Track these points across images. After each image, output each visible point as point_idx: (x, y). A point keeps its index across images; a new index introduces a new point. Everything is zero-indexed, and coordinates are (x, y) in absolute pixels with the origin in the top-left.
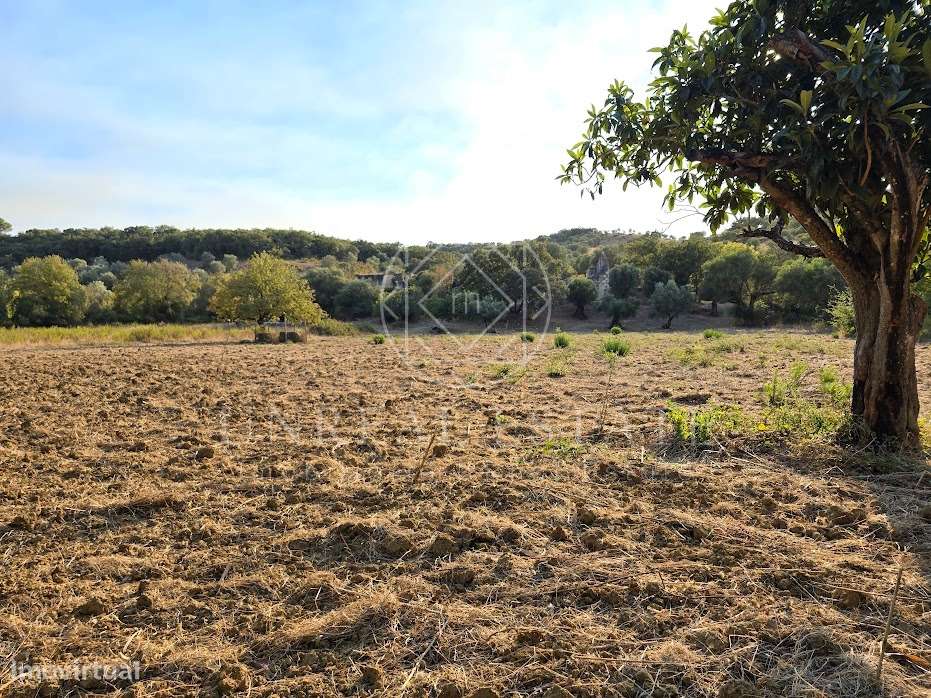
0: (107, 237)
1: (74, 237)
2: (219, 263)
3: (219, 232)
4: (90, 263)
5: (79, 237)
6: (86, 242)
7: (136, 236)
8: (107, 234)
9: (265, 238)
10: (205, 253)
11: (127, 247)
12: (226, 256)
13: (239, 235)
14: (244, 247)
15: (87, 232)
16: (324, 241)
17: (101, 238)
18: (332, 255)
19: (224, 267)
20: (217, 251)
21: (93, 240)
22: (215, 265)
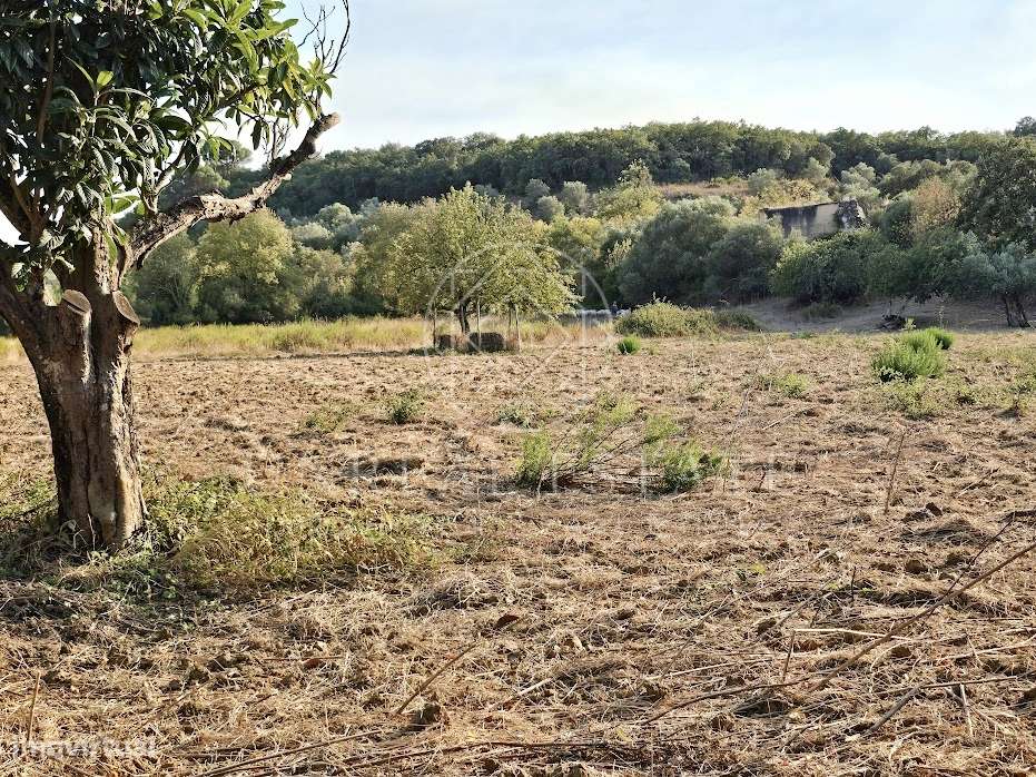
0: (387, 162)
1: (340, 166)
2: (553, 199)
3: (560, 139)
4: (355, 210)
5: (347, 165)
6: (355, 174)
7: (432, 158)
8: (389, 155)
9: (644, 143)
10: (533, 181)
11: (417, 177)
12: (569, 184)
13: (595, 141)
14: (603, 165)
15: (359, 154)
16: (760, 139)
17: (380, 164)
18: (775, 167)
19: (562, 205)
20: (554, 175)
21: (367, 170)
22: (544, 204)
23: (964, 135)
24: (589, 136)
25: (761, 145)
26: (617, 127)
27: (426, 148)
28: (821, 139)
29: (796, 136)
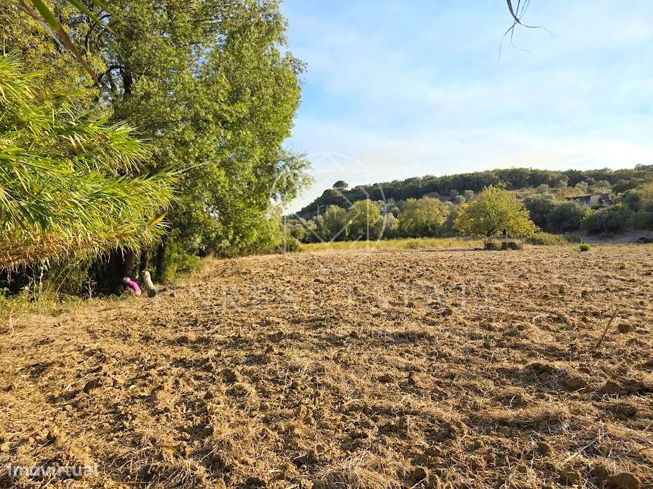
0: (395, 186)
2: (461, 196)
7: (411, 184)
8: (395, 184)
9: (494, 176)
10: (453, 191)
11: (407, 191)
12: (467, 191)
14: (478, 184)
17: (392, 187)
18: (546, 184)
19: (465, 199)
20: (460, 189)
21: (388, 189)
22: (458, 198)
23: (622, 171)
24: (473, 174)
25: (540, 175)
26: (482, 171)
27: (408, 181)
28: (563, 173)
29: (553, 172)
